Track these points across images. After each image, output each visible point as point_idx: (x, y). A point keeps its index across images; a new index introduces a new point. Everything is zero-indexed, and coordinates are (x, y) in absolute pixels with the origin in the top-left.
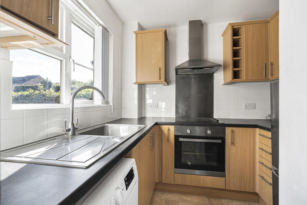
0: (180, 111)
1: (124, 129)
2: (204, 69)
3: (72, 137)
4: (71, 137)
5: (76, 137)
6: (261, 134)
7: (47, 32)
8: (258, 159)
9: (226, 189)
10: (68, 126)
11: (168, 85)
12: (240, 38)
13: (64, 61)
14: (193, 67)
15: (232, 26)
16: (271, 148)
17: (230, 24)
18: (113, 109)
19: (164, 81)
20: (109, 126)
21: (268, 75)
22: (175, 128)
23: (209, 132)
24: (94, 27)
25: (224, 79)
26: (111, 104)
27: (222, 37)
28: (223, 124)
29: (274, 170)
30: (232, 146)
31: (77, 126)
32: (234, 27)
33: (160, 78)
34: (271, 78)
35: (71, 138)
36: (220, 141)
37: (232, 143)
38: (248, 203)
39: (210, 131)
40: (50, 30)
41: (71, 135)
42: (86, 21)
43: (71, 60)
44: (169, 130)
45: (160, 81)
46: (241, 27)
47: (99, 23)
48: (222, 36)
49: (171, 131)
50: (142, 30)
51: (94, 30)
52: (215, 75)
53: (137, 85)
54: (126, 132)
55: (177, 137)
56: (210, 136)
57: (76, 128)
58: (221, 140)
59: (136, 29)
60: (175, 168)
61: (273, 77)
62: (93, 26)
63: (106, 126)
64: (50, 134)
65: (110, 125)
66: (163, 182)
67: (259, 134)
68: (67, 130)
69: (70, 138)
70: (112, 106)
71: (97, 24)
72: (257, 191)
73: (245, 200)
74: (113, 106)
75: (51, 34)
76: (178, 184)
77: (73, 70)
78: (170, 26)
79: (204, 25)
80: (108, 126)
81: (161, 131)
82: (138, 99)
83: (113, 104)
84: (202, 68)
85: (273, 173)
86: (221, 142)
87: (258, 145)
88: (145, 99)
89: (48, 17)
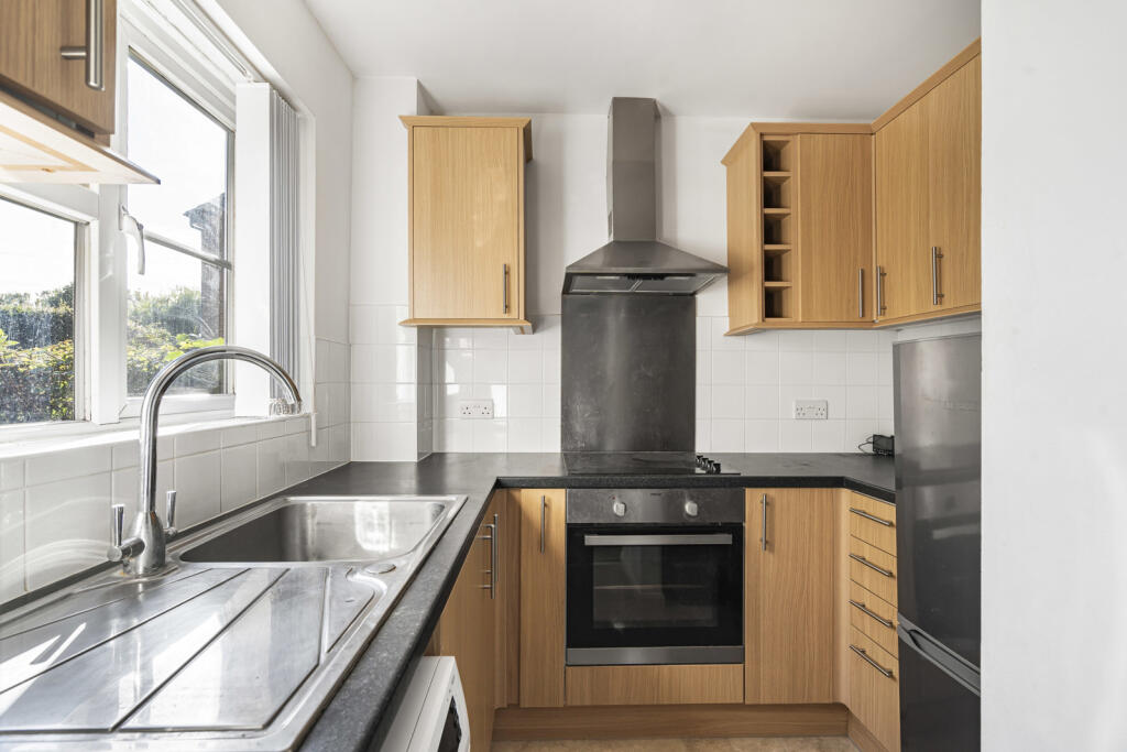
0: (579, 428)
1: (371, 516)
2: (668, 278)
3: (154, 579)
4: (145, 580)
5: (170, 579)
6: (859, 508)
7: (51, 117)
8: (845, 593)
9: (747, 702)
10: (131, 528)
11: (534, 330)
12: (785, 179)
13: (95, 225)
14: (631, 270)
15: (762, 135)
16: (895, 560)
17: (753, 125)
18: (319, 429)
19: (522, 317)
20: (309, 504)
21: (872, 310)
22: (569, 498)
23: (690, 508)
24: (234, 84)
25: (731, 315)
26: (308, 406)
27: (724, 168)
28: (735, 479)
29: (905, 630)
30: (767, 552)
31: (171, 525)
32: (767, 138)
33: (507, 307)
34: (881, 318)
35: (146, 585)
36: (725, 539)
37: (766, 542)
38: (815, 740)
39: (696, 506)
40: (76, 109)
41: (145, 569)
42: (197, 56)
43: (127, 224)
44: (545, 505)
45: (506, 316)
46: (788, 142)
47: (252, 65)
48: (723, 162)
49: (551, 508)
50: (432, 113)
51: (232, 98)
52: (700, 298)
53: (415, 330)
54: (381, 526)
55: (575, 532)
56: (692, 520)
57: (167, 534)
58: (731, 536)
59: (410, 105)
60: (568, 646)
61: (887, 317)
62: (227, 76)
63: (294, 506)
64: (38, 576)
65: (310, 501)
66: (525, 704)
67: (852, 511)
68: (126, 552)
69: (140, 587)
70: (313, 418)
71: (249, 73)
72: (844, 698)
73: (805, 733)
74: (317, 417)
75: (74, 125)
76: (578, 704)
77: (137, 270)
78: (540, 110)
79: (664, 119)
80: (303, 506)
81: (516, 510)
82: (418, 384)
83: (316, 409)
84: (661, 276)
85: (901, 642)
86: (731, 543)
87: (845, 546)
88: (442, 384)
89: (63, 49)
